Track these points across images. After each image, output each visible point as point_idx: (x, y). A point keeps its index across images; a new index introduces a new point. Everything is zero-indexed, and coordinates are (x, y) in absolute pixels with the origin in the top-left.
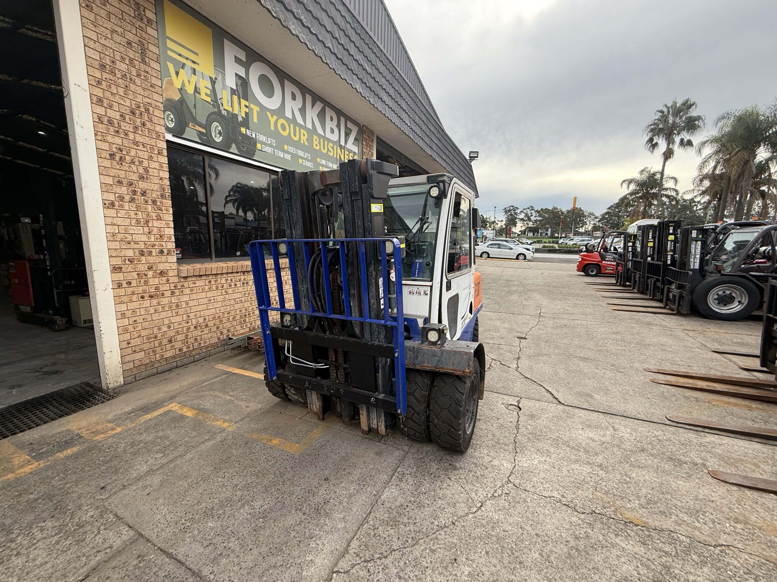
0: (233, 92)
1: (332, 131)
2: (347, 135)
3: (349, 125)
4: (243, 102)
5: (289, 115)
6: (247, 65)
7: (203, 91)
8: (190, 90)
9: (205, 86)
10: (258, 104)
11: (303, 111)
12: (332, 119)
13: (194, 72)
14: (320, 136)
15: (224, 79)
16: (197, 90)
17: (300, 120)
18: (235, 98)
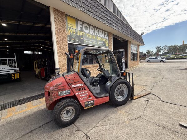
0: (80, 31)
1: (101, 35)
2: (105, 35)
3: (105, 32)
4: (82, 32)
5: (91, 33)
6: (82, 25)
7: (74, 32)
8: (72, 32)
9: (74, 31)
10: (85, 32)
11: (94, 32)
12: (101, 32)
13: (72, 29)
14: (98, 36)
15: (78, 29)
16: (73, 32)
17: (94, 34)
18: (80, 32)
